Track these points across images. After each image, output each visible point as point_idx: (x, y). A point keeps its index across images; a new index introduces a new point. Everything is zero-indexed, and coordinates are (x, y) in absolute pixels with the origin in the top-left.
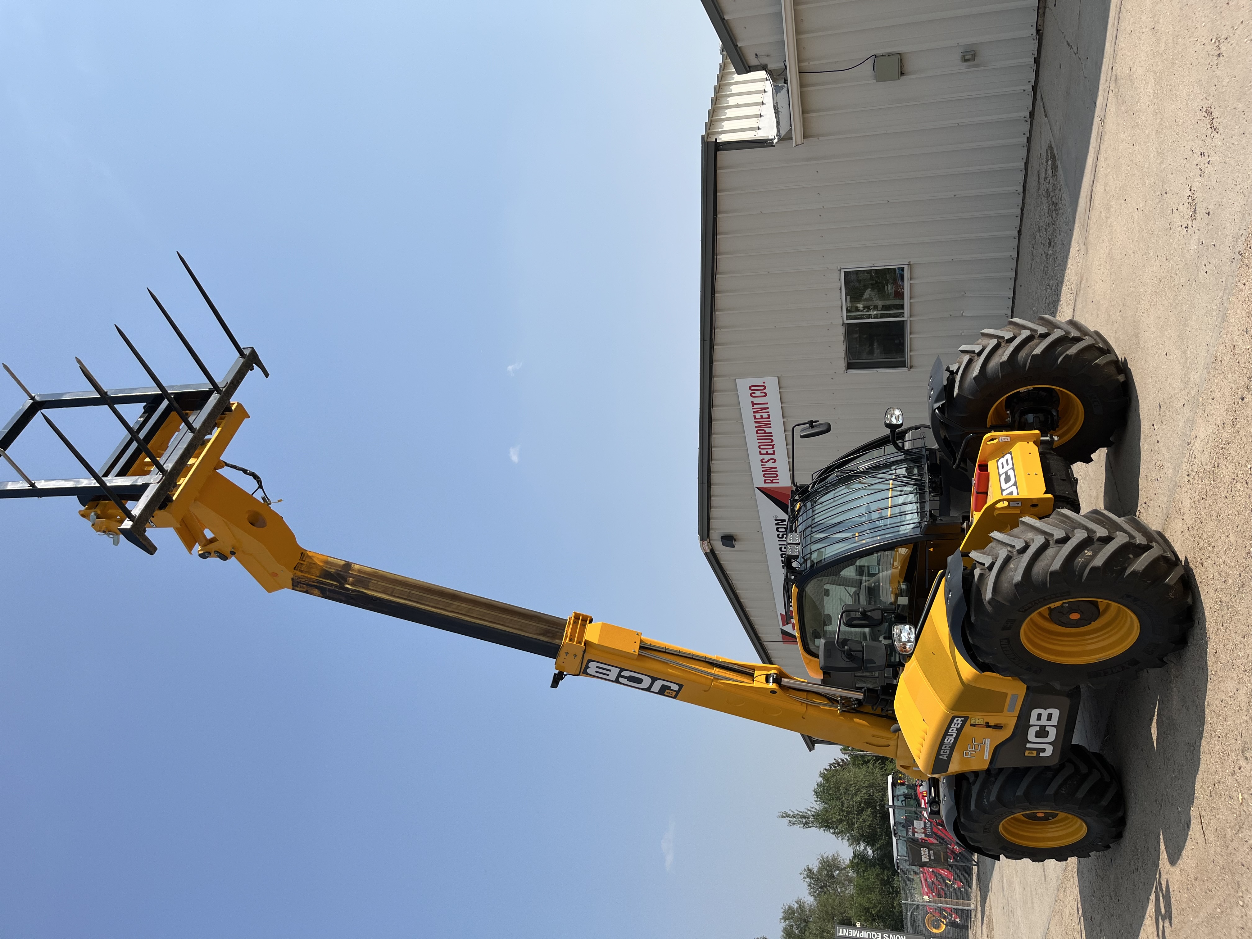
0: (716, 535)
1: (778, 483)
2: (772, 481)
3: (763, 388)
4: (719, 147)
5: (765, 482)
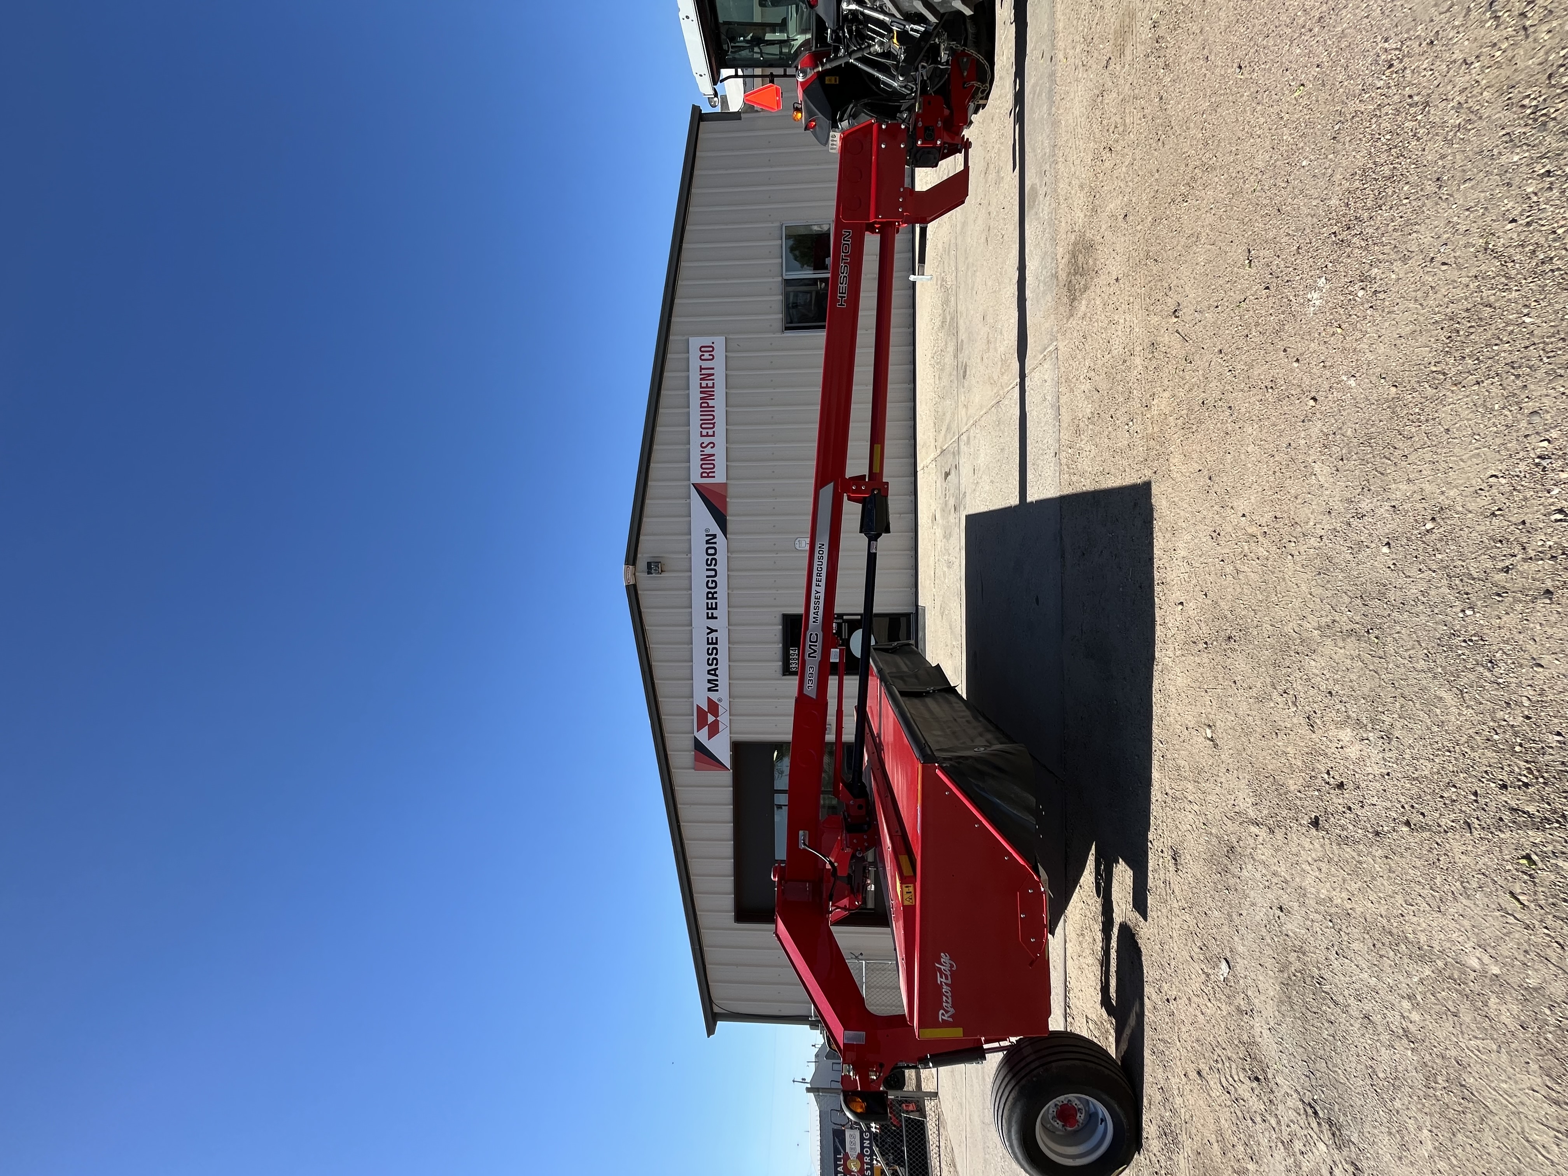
0: (642, 563)
1: (714, 477)
2: (708, 474)
3: (711, 349)
4: (702, 116)
5: (702, 477)
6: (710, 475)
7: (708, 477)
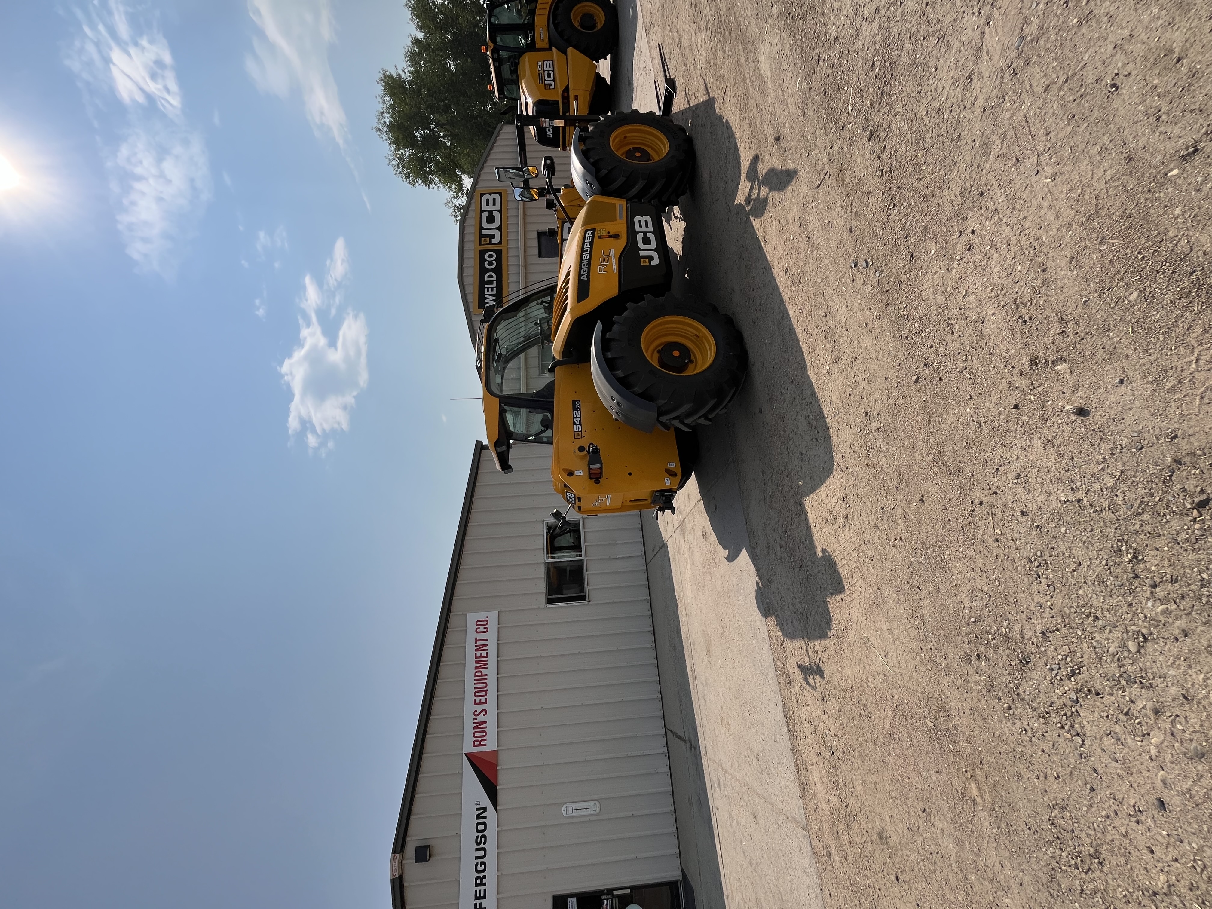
0: (411, 846)
3: (486, 623)
6: (482, 743)
7: (480, 745)
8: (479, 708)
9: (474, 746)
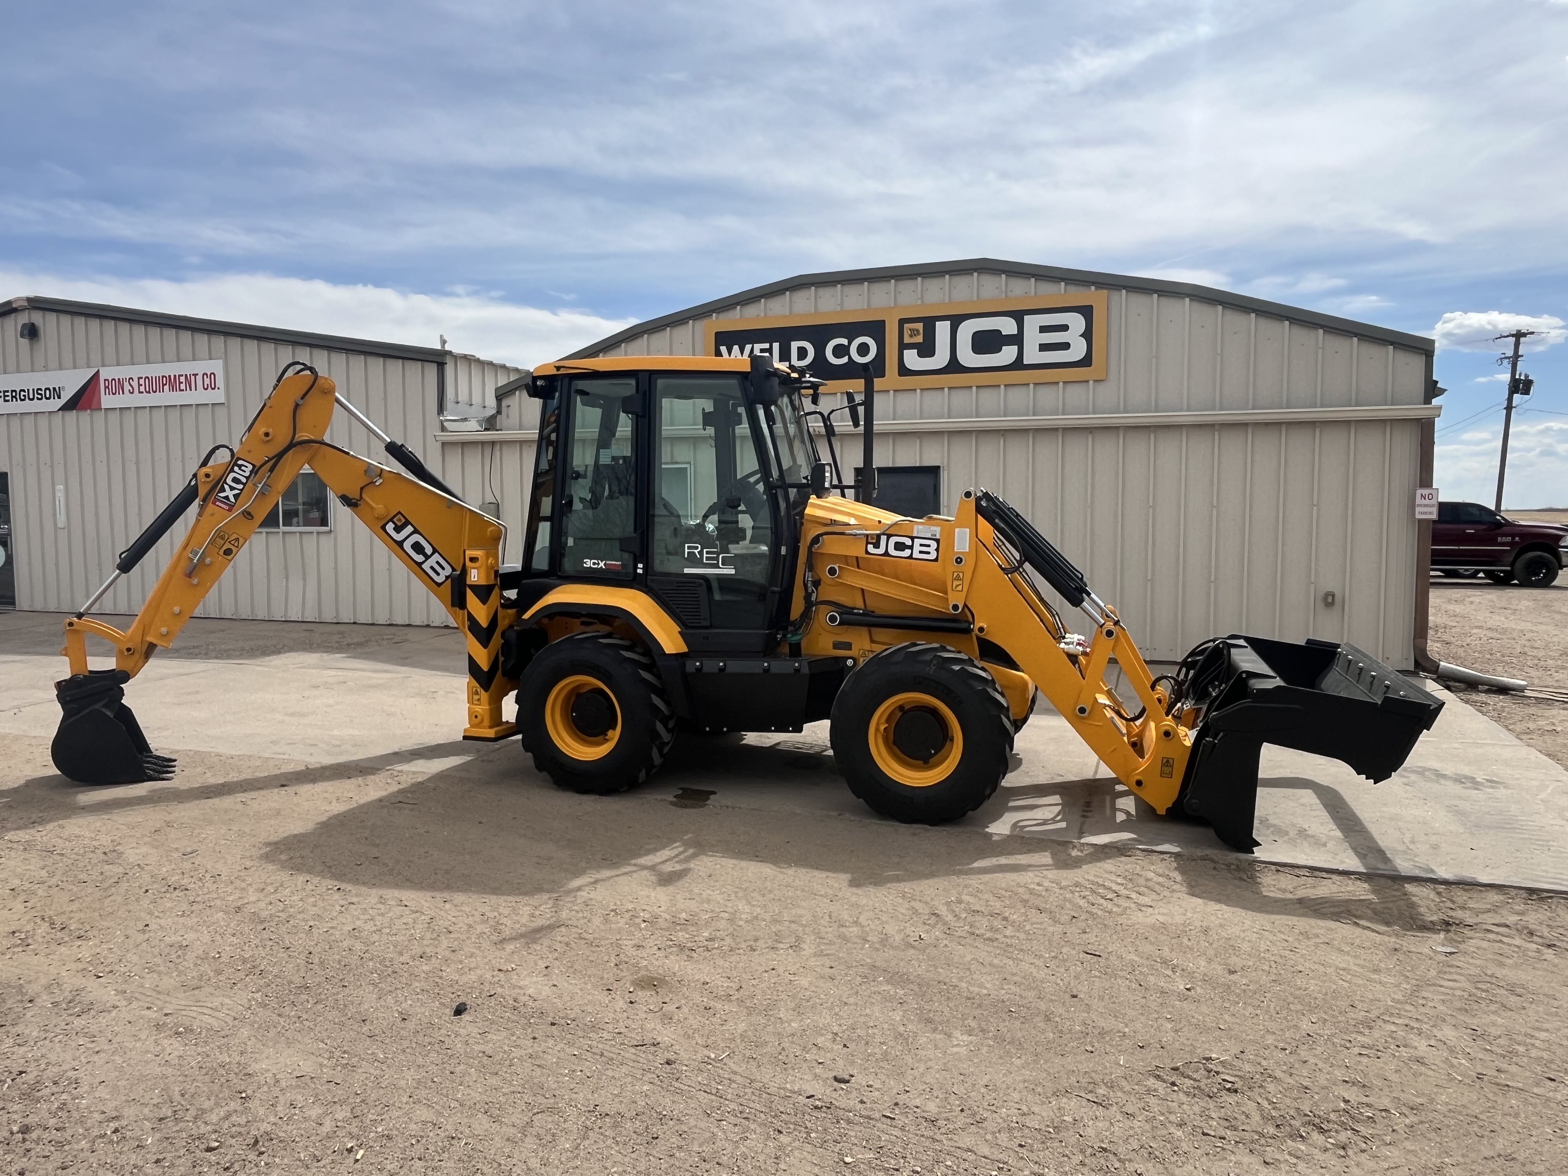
0: (37, 318)
1: (106, 394)
3: (213, 386)
4: (441, 366)
6: (107, 390)
7: (106, 387)
8: (135, 384)
9: (105, 380)
